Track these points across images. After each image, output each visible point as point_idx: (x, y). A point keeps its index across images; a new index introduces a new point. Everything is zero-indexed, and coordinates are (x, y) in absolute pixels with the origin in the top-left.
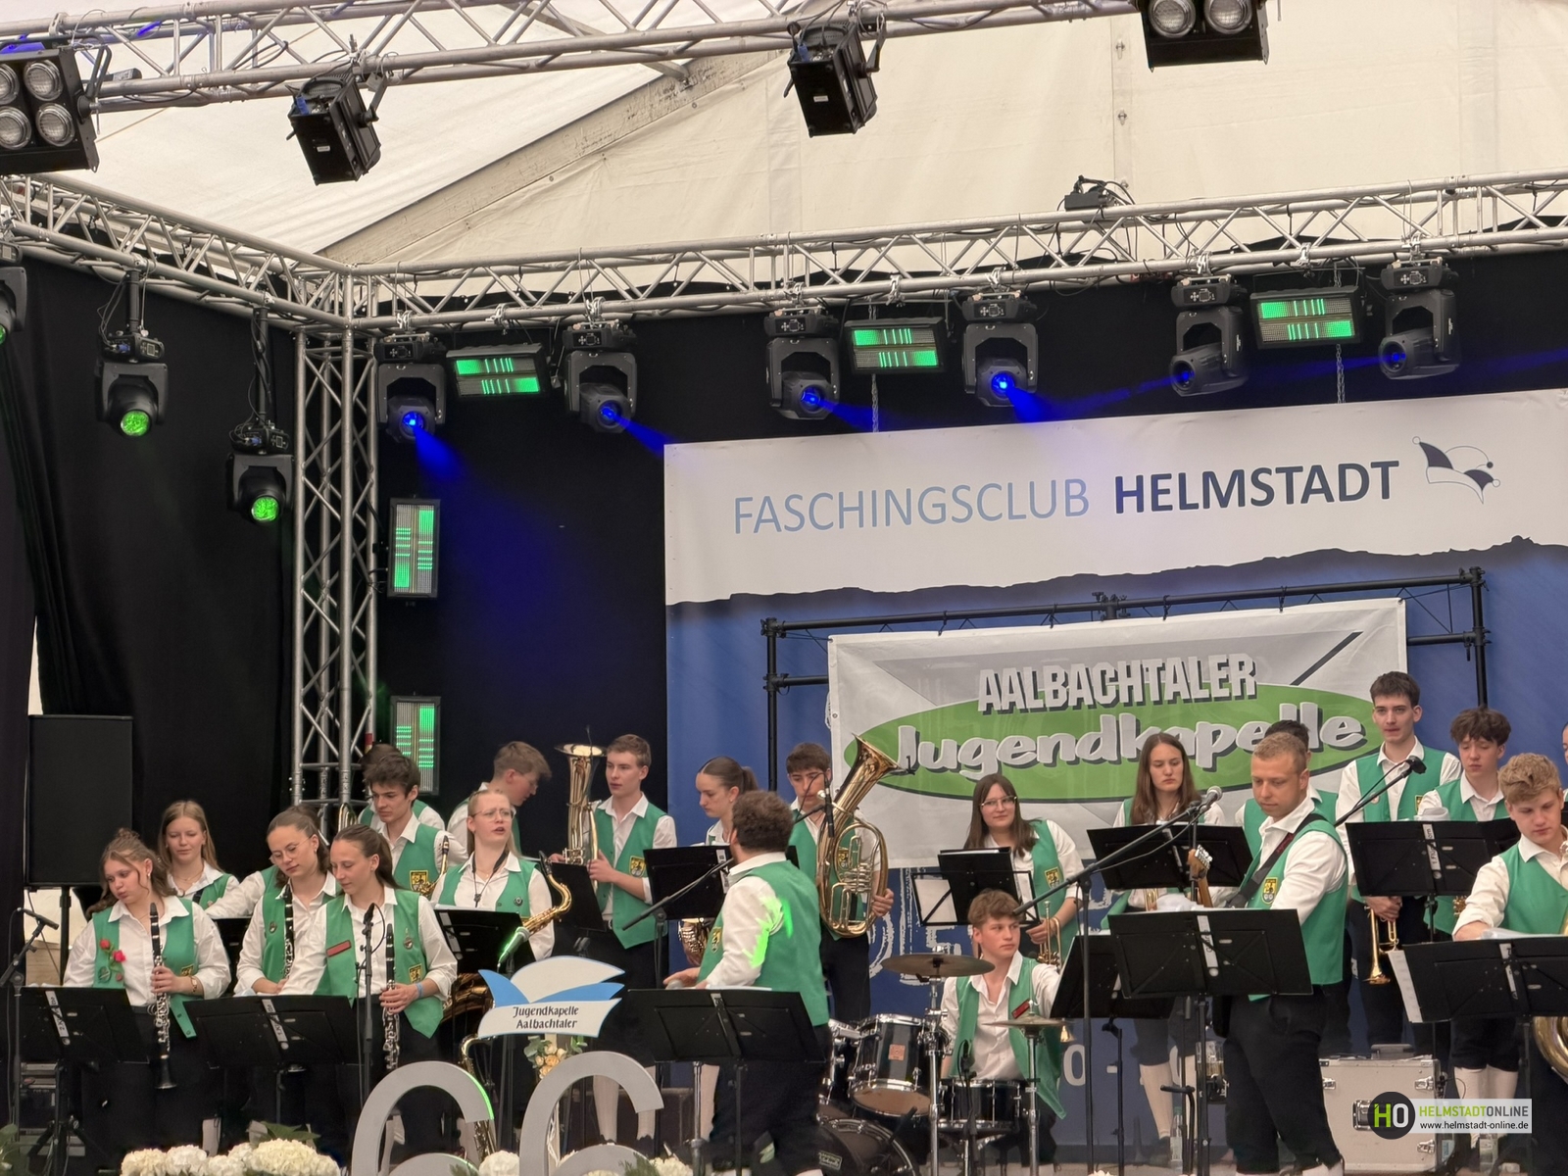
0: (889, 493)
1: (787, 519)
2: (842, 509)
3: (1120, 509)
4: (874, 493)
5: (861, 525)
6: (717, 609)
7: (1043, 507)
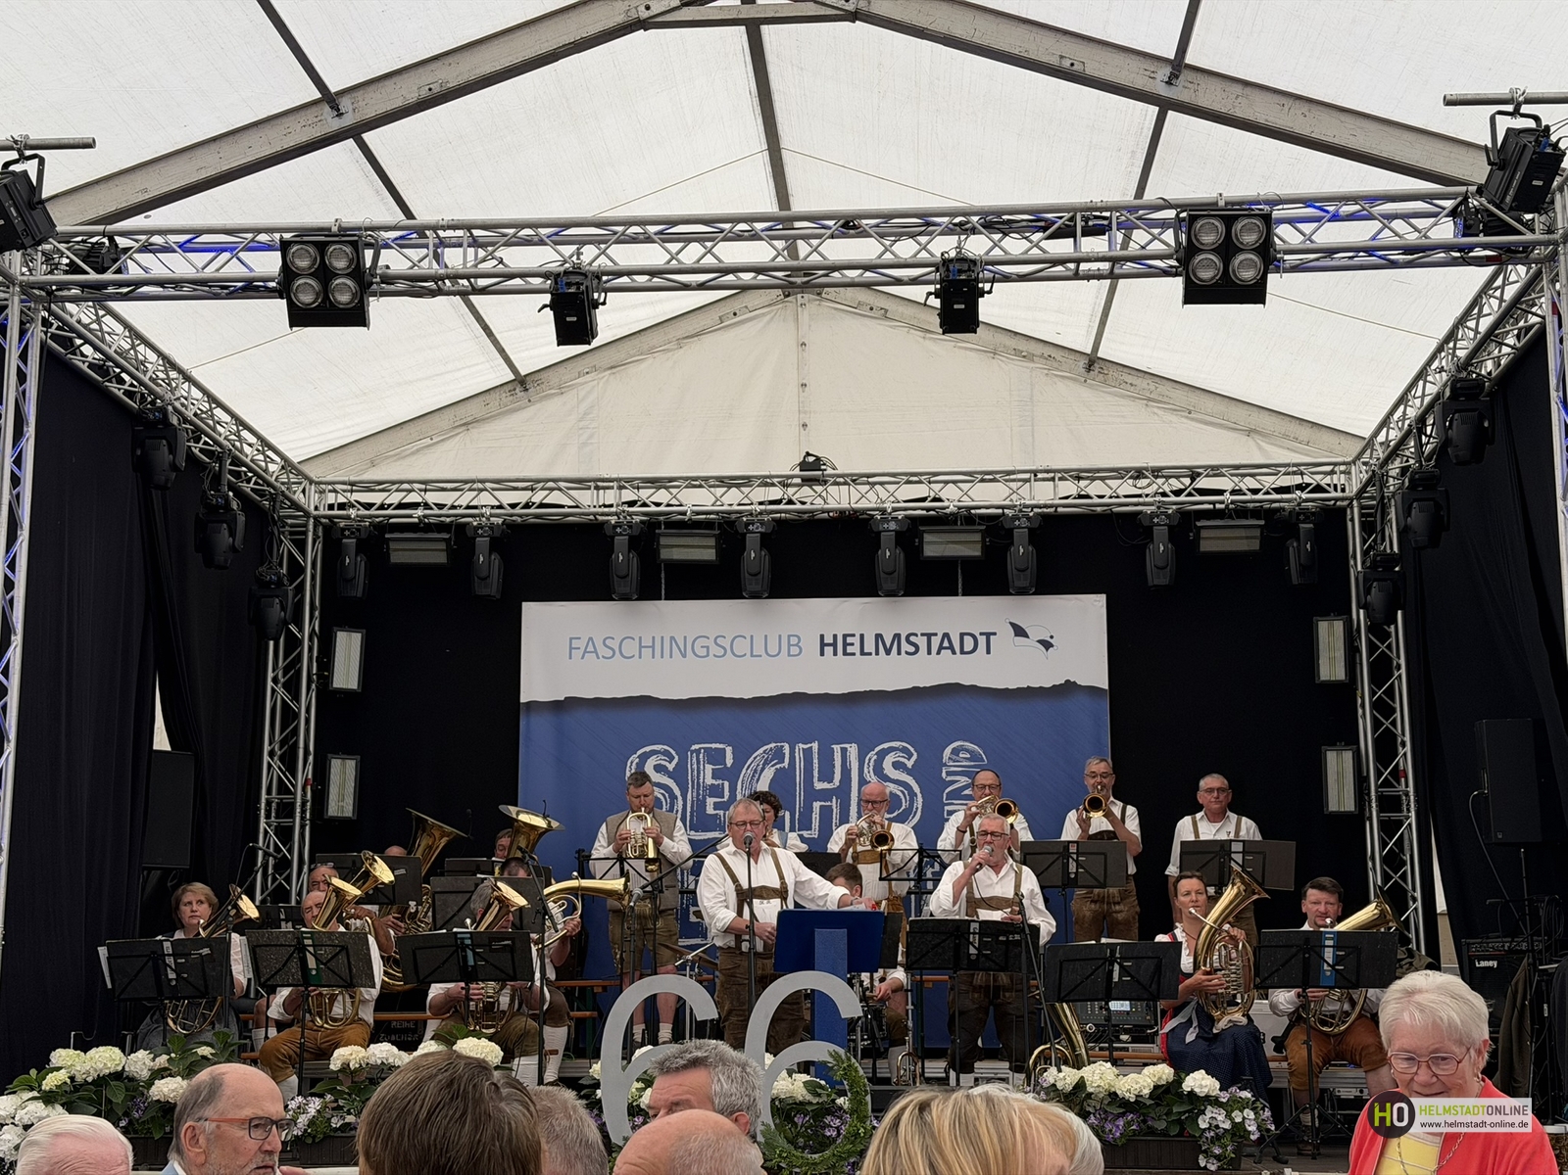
0: (672, 638)
1: (603, 651)
2: (641, 647)
3: (822, 654)
4: (662, 638)
5: (653, 657)
6: (558, 706)
7: (773, 649)
